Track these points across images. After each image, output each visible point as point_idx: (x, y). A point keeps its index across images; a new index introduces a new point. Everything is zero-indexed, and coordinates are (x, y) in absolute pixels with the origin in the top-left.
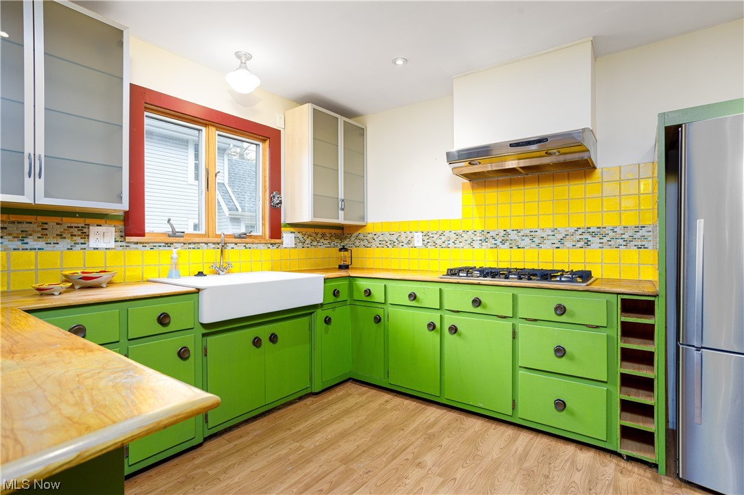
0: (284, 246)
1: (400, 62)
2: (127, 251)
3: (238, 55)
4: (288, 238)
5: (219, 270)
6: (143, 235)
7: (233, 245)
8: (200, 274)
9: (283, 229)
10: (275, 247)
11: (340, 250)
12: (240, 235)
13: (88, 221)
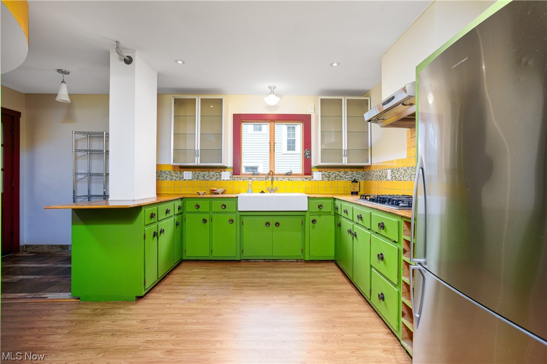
0: (314, 179)
1: (335, 65)
2: (234, 181)
3: (270, 87)
4: (317, 175)
5: (272, 190)
6: (240, 175)
7: (282, 179)
8: (262, 192)
9: (313, 170)
10: (308, 180)
11: (353, 182)
12: (287, 173)
13: (221, 170)
